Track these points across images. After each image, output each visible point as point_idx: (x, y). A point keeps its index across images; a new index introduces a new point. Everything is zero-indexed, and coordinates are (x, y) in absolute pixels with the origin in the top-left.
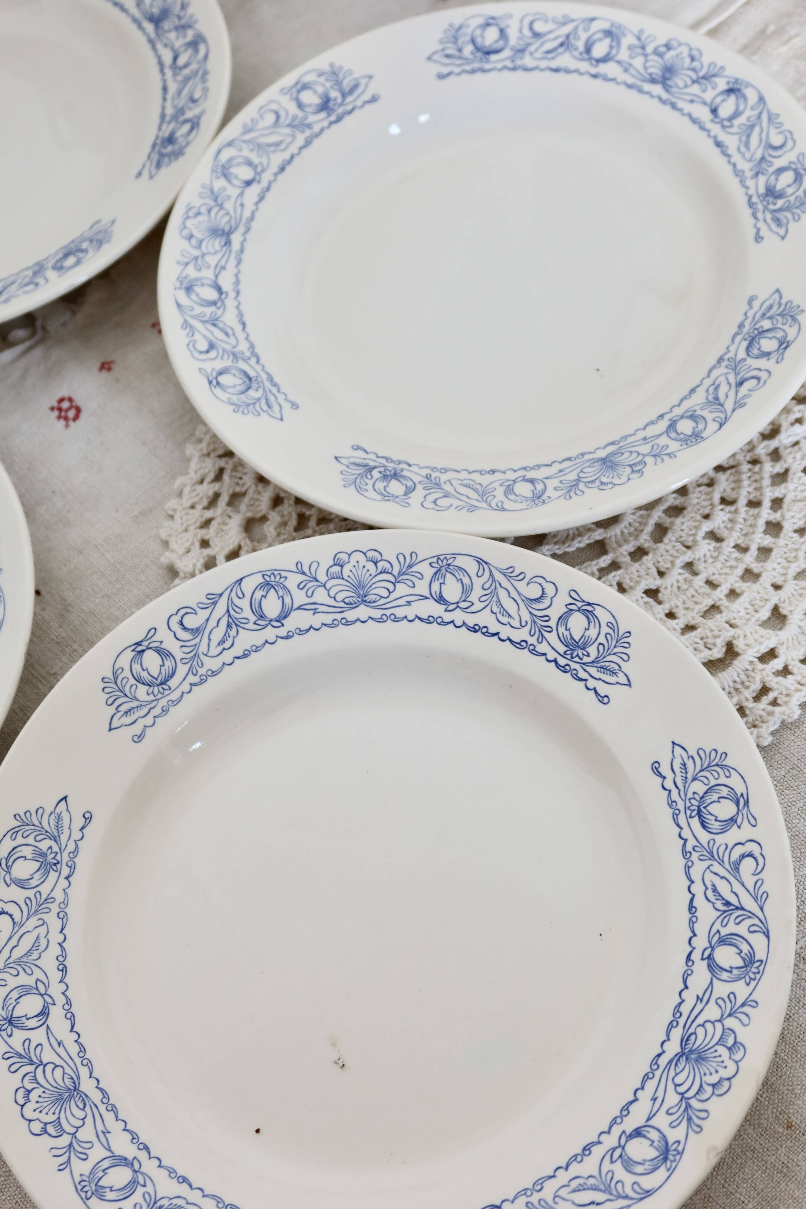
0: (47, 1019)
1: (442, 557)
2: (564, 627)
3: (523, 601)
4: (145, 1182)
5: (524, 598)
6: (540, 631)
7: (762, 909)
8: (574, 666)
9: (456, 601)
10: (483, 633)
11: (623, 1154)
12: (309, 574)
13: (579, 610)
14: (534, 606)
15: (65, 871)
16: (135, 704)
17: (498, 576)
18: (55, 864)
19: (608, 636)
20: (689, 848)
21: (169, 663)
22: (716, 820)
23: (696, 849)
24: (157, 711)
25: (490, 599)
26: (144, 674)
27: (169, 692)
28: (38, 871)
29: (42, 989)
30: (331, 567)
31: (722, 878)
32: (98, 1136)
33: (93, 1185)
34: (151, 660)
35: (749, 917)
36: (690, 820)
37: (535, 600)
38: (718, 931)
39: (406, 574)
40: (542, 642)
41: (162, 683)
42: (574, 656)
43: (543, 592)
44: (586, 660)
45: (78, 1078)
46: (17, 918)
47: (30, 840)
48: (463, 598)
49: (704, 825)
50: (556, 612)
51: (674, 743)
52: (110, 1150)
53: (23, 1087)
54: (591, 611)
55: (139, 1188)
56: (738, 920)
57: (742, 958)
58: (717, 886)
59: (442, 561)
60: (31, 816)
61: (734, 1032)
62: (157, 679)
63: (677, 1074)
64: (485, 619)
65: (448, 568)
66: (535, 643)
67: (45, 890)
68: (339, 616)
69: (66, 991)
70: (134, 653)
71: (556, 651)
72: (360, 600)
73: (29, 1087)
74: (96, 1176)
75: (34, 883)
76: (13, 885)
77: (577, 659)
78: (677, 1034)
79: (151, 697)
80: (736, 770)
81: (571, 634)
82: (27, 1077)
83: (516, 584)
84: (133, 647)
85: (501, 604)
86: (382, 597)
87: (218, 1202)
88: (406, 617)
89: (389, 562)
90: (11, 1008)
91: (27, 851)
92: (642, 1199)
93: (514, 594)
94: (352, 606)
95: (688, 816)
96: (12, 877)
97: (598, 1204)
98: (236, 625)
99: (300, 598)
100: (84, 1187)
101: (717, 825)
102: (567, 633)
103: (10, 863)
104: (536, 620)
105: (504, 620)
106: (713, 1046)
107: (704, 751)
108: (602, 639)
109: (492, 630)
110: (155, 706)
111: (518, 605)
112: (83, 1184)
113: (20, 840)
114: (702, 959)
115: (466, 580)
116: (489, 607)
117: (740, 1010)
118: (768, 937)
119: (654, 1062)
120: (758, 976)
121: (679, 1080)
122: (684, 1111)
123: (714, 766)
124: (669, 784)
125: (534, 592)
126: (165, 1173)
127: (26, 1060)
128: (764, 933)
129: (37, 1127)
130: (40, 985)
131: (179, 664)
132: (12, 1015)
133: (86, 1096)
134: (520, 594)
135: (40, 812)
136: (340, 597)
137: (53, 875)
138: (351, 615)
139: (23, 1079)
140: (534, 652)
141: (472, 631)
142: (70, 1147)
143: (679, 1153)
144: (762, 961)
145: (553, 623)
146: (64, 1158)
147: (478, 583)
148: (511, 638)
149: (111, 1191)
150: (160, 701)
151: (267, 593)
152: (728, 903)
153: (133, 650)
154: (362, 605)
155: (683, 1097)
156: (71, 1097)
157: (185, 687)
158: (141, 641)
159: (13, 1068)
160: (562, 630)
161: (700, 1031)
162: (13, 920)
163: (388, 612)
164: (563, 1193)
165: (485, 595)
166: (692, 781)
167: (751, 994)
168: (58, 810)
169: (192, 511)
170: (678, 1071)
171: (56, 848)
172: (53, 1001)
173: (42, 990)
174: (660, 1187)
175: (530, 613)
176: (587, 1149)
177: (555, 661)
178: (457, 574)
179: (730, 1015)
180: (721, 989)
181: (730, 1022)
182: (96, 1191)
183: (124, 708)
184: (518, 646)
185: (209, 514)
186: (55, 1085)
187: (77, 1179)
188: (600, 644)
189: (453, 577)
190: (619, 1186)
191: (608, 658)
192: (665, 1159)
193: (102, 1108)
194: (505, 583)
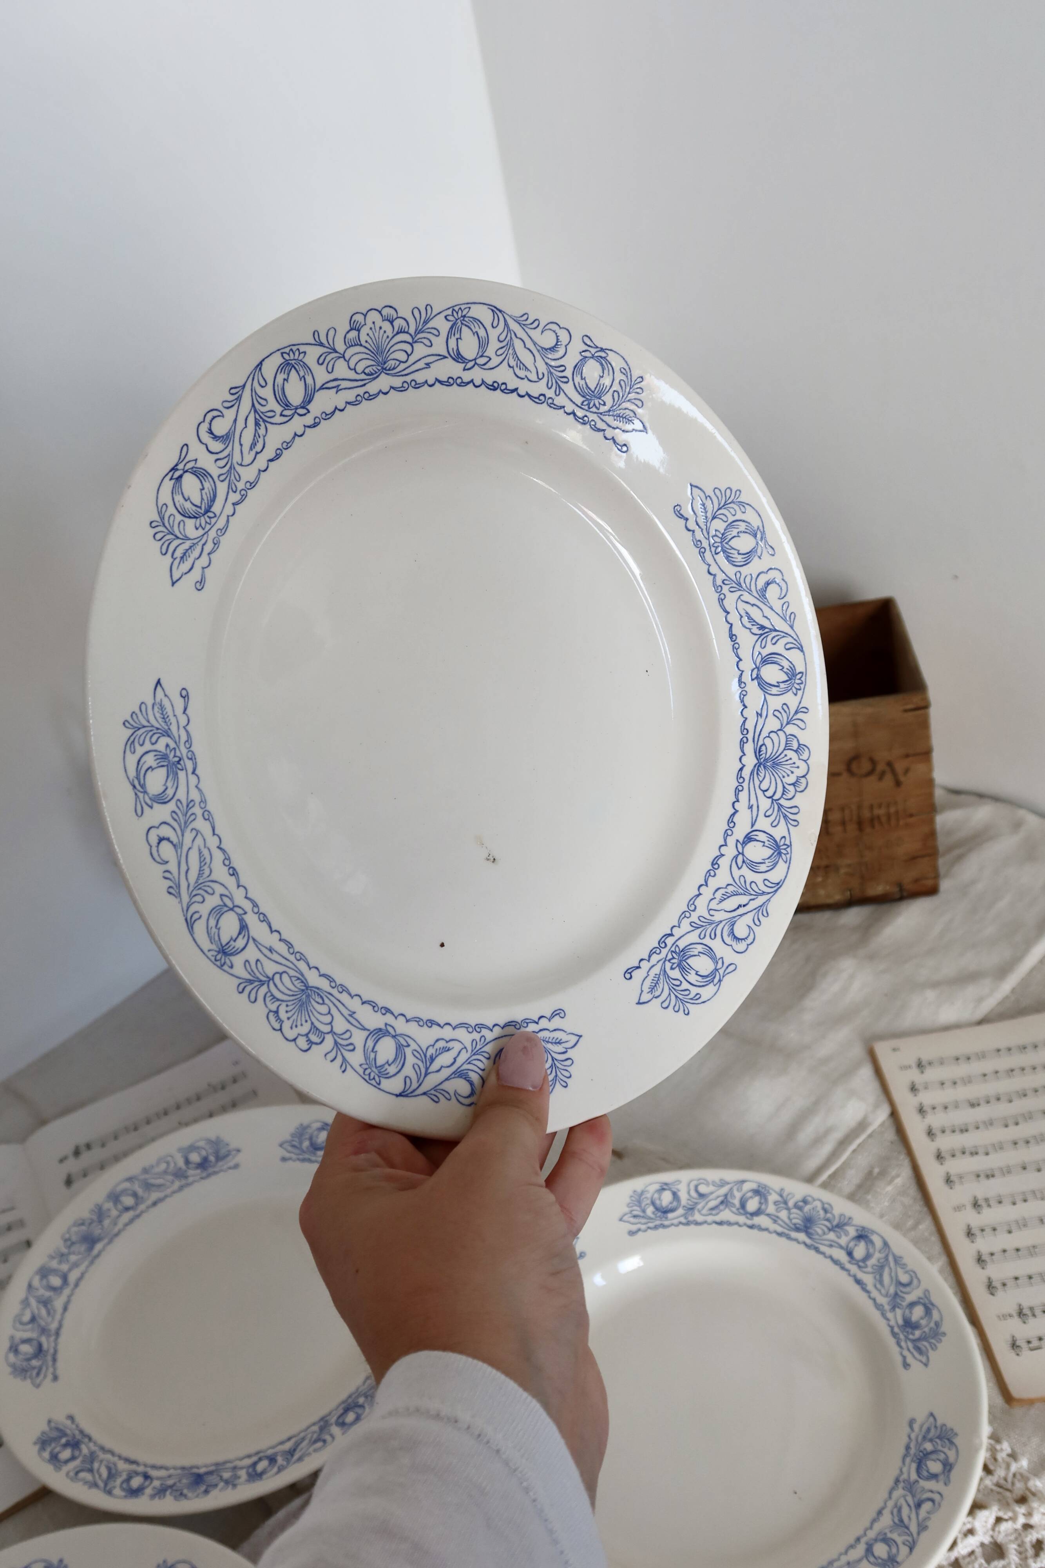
0: (248, 931)
1: (456, 308)
2: (579, 376)
3: (538, 351)
4: (407, 1042)
5: (538, 348)
6: (556, 382)
7: (792, 627)
8: (592, 417)
9: (474, 358)
10: (502, 391)
11: (745, 859)
12: (327, 345)
13: (593, 357)
14: (550, 356)
16: (188, 544)
18: (178, 762)
19: (622, 383)
20: (719, 582)
22: (739, 554)
23: (725, 582)
24: (209, 547)
25: (506, 352)
27: (215, 519)
28: (168, 777)
30: (348, 332)
31: (753, 605)
32: (349, 1022)
33: (374, 1069)
34: (190, 483)
35: (784, 637)
36: (716, 556)
37: (550, 349)
38: (760, 653)
39: (423, 332)
40: (559, 394)
41: (207, 511)
42: (591, 406)
43: (558, 339)
45: (302, 975)
48: (480, 354)
52: (365, 1029)
53: (271, 1011)
54: (605, 358)
55: (406, 1049)
56: (774, 641)
57: (785, 672)
58: (750, 613)
59: (457, 313)
60: (137, 717)
61: (795, 737)
62: (200, 508)
63: (761, 782)
64: (503, 375)
65: (463, 320)
66: (553, 396)
69: (246, 893)
70: (173, 481)
71: (574, 403)
72: (379, 368)
73: (273, 1007)
74: (371, 1060)
75: (170, 792)
76: (155, 805)
77: (594, 409)
78: (749, 748)
80: (750, 506)
81: (586, 383)
82: (268, 999)
83: (531, 332)
84: (171, 474)
85: (517, 356)
86: (401, 362)
87: (467, 1028)
88: (426, 382)
89: (405, 319)
90: (217, 938)
92: (776, 891)
93: (529, 344)
95: (713, 553)
96: (150, 795)
97: (744, 906)
98: (264, 421)
99: (321, 375)
100: (369, 1074)
101: (740, 558)
102: (582, 382)
103: (142, 782)
104: (552, 370)
105: (522, 373)
106: (782, 752)
107: (720, 490)
108: (616, 387)
109: (511, 386)
110: (206, 541)
111: (534, 356)
112: (367, 1072)
114: (752, 680)
115: (482, 333)
116: (506, 362)
117: (795, 718)
118: (802, 651)
119: (739, 776)
120: (802, 686)
121: (764, 786)
122: (778, 811)
123: (730, 503)
124: (692, 525)
125: (548, 340)
126: (414, 1025)
127: (257, 983)
128: (799, 648)
129: (302, 1042)
130: (227, 900)
131: (218, 483)
132: (221, 945)
133: (318, 989)
134: (535, 344)
139: (265, 1004)
140: (553, 406)
141: (491, 389)
142: (337, 1046)
143: (788, 846)
144: (802, 673)
145: (568, 373)
146: (339, 1059)
148: (530, 393)
149: (389, 1065)
150: (209, 533)
151: (288, 374)
152: (762, 627)
153: (171, 479)
154: (383, 374)
155: (773, 800)
157: (229, 509)
158: (177, 465)
160: (577, 379)
161: (768, 742)
162: (172, 842)
163: (408, 379)
164: (713, 905)
165: (502, 348)
166: (712, 520)
167: (800, 703)
170: (761, 779)
172: (243, 909)
173: (230, 905)
174: (786, 877)
175: (546, 364)
177: (574, 413)
178: (472, 327)
179: (788, 723)
180: (775, 703)
181: (790, 729)
182: (380, 1072)
184: (537, 400)
186: (291, 993)
187: (361, 1071)
188: (615, 391)
189: (469, 330)
190: (753, 885)
191: (624, 405)
192: (780, 854)
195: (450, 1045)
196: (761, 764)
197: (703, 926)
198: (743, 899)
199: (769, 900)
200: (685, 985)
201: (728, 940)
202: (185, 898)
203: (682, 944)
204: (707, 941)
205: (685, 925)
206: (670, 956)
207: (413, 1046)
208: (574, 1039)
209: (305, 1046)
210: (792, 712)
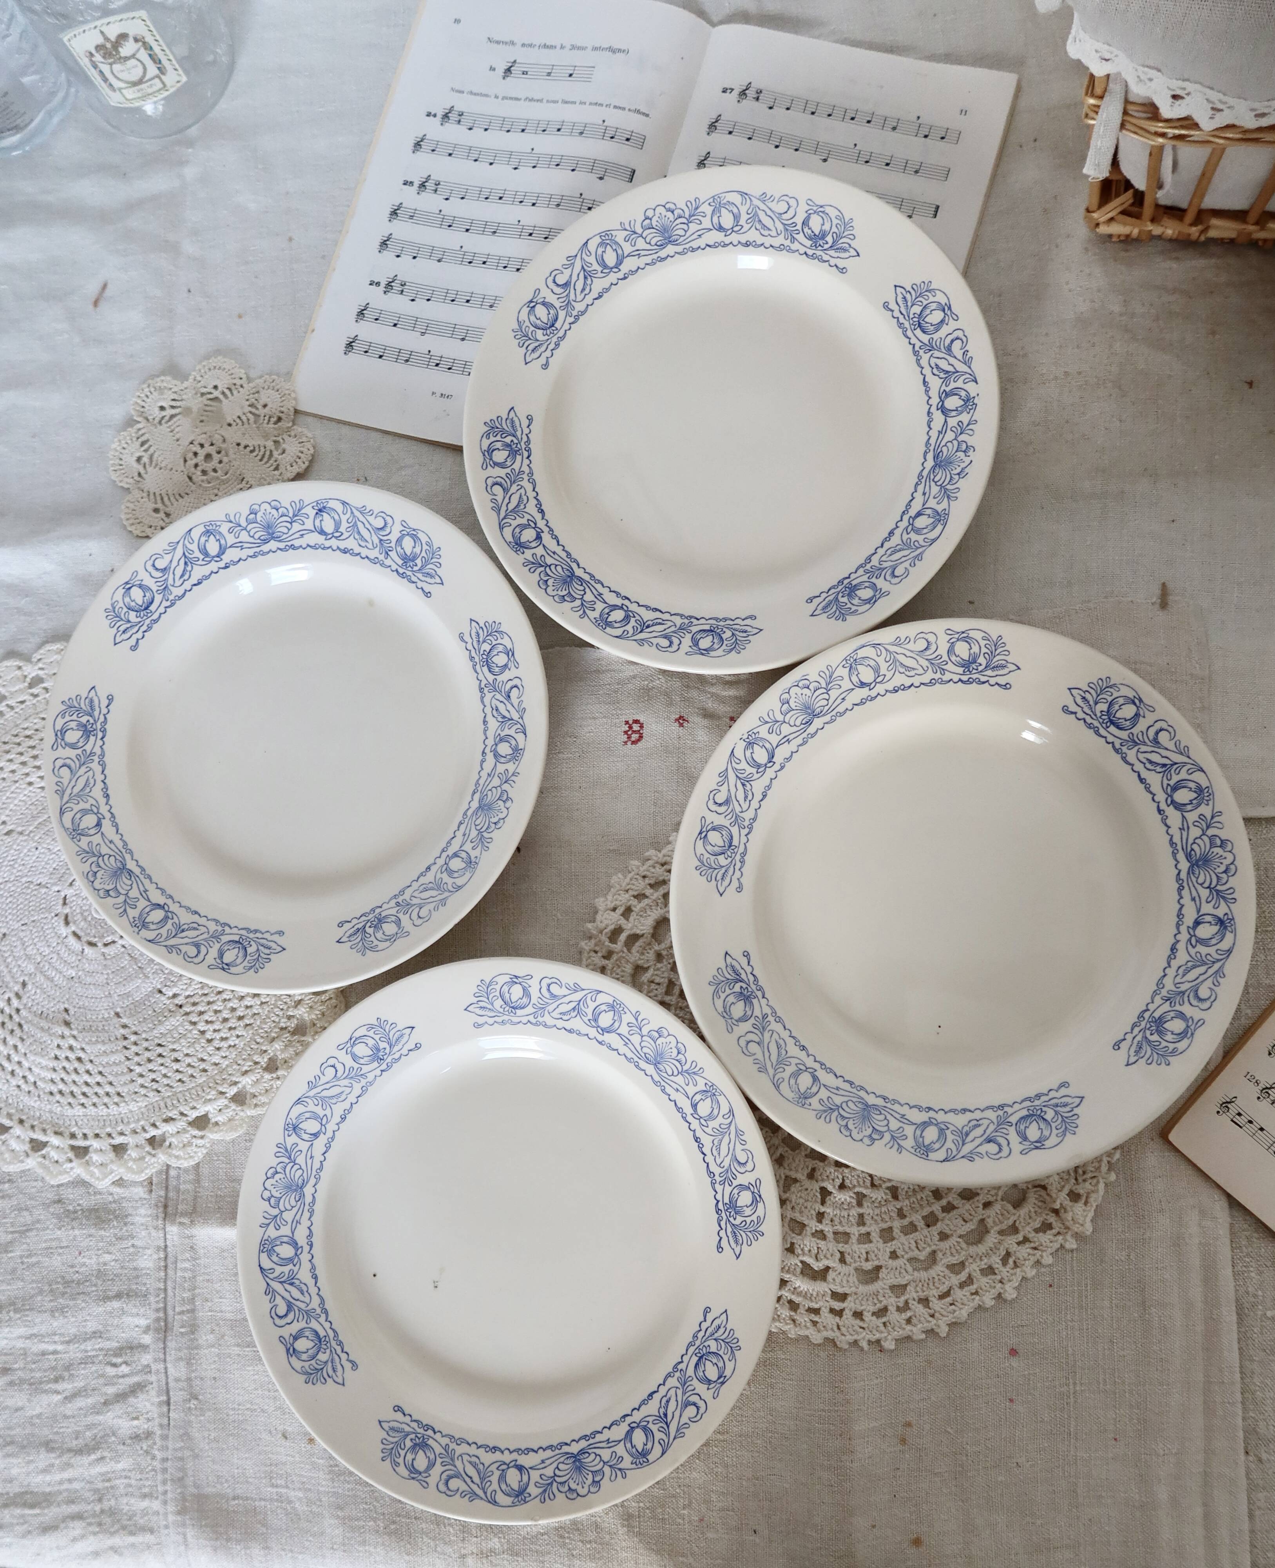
8: (723, 1215)
13: (753, 1193)
15: (384, 1067)
16: (490, 1006)
17: (733, 1128)
20: (680, 1367)
21: (525, 1000)
24: (499, 1020)
26: (507, 995)
29: (324, 1122)
41: (513, 1007)
44: (731, 1219)
46: (339, 1074)
47: (377, 1037)
49: (697, 1365)
50: (742, 1180)
51: (726, 1311)
52: (293, 1233)
64: (706, 1141)
67: (365, 1069)
68: (636, 1059)
73: (279, 1170)
75: (362, 1061)
79: (501, 1010)
91: (371, 1042)
92: (489, 1502)
94: (648, 1061)
102: (736, 1196)
108: (748, 1220)
113: (371, 1033)
118: (663, 1454)
121: (561, 1466)
126: (309, 1266)
129: (266, 1194)
130: (325, 1118)
134: (734, 1150)
135: (394, 1025)
136: (645, 1050)
137: (375, 1064)
138: (643, 1064)
145: (735, 1183)
146: (267, 1222)
147: (720, 1119)
152: (666, 1415)
156: (296, 1190)
159: (278, 1155)
164: (465, 1457)
168: (404, 1032)
169: (640, 880)
171: (387, 1051)
176: (495, 1449)
179: (610, 1466)
180: (620, 1450)
181: (607, 1470)
183: (482, 1004)
185: (649, 891)
192: (517, 1496)
193: (307, 1207)
194: (733, 1136)
195: (306, 1294)
196: (575, 1457)
197: (449, 1456)
198: (476, 1479)
199: (482, 1499)
200: (402, 1453)
201: (444, 1476)
202: (312, 1093)
203: (431, 1442)
204: (439, 1461)
205: (445, 1441)
206: (419, 1436)
207: (296, 1269)
208: (340, 1381)
209: (265, 1197)
210: (620, 1466)
